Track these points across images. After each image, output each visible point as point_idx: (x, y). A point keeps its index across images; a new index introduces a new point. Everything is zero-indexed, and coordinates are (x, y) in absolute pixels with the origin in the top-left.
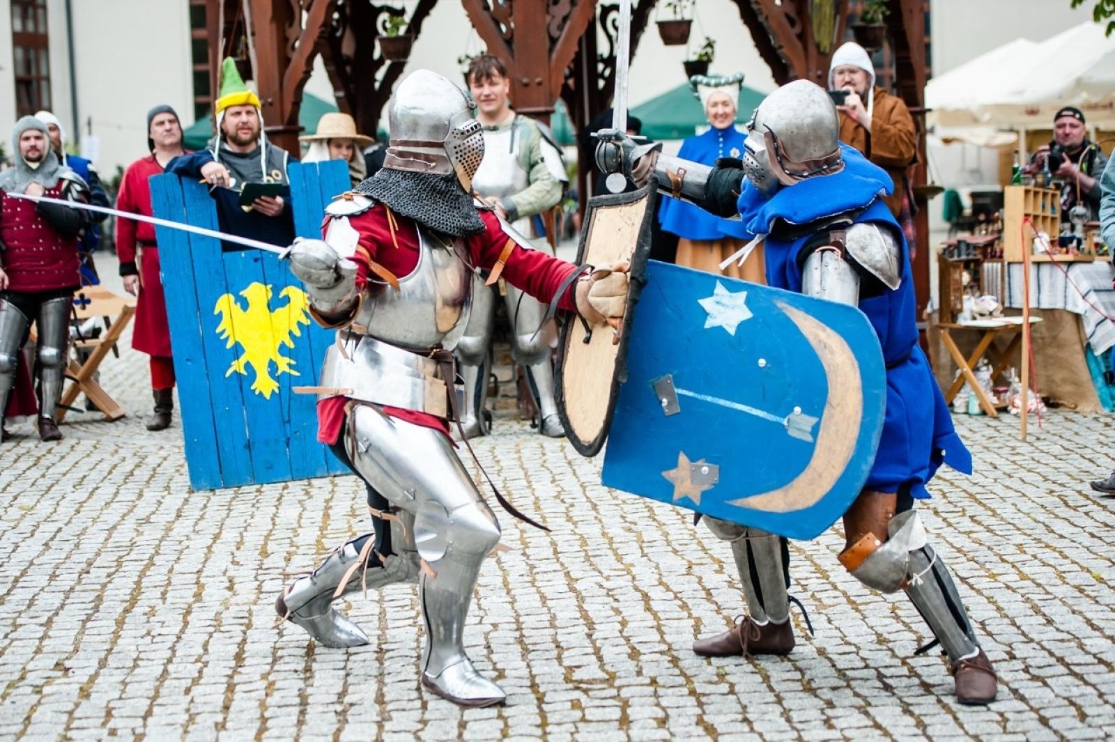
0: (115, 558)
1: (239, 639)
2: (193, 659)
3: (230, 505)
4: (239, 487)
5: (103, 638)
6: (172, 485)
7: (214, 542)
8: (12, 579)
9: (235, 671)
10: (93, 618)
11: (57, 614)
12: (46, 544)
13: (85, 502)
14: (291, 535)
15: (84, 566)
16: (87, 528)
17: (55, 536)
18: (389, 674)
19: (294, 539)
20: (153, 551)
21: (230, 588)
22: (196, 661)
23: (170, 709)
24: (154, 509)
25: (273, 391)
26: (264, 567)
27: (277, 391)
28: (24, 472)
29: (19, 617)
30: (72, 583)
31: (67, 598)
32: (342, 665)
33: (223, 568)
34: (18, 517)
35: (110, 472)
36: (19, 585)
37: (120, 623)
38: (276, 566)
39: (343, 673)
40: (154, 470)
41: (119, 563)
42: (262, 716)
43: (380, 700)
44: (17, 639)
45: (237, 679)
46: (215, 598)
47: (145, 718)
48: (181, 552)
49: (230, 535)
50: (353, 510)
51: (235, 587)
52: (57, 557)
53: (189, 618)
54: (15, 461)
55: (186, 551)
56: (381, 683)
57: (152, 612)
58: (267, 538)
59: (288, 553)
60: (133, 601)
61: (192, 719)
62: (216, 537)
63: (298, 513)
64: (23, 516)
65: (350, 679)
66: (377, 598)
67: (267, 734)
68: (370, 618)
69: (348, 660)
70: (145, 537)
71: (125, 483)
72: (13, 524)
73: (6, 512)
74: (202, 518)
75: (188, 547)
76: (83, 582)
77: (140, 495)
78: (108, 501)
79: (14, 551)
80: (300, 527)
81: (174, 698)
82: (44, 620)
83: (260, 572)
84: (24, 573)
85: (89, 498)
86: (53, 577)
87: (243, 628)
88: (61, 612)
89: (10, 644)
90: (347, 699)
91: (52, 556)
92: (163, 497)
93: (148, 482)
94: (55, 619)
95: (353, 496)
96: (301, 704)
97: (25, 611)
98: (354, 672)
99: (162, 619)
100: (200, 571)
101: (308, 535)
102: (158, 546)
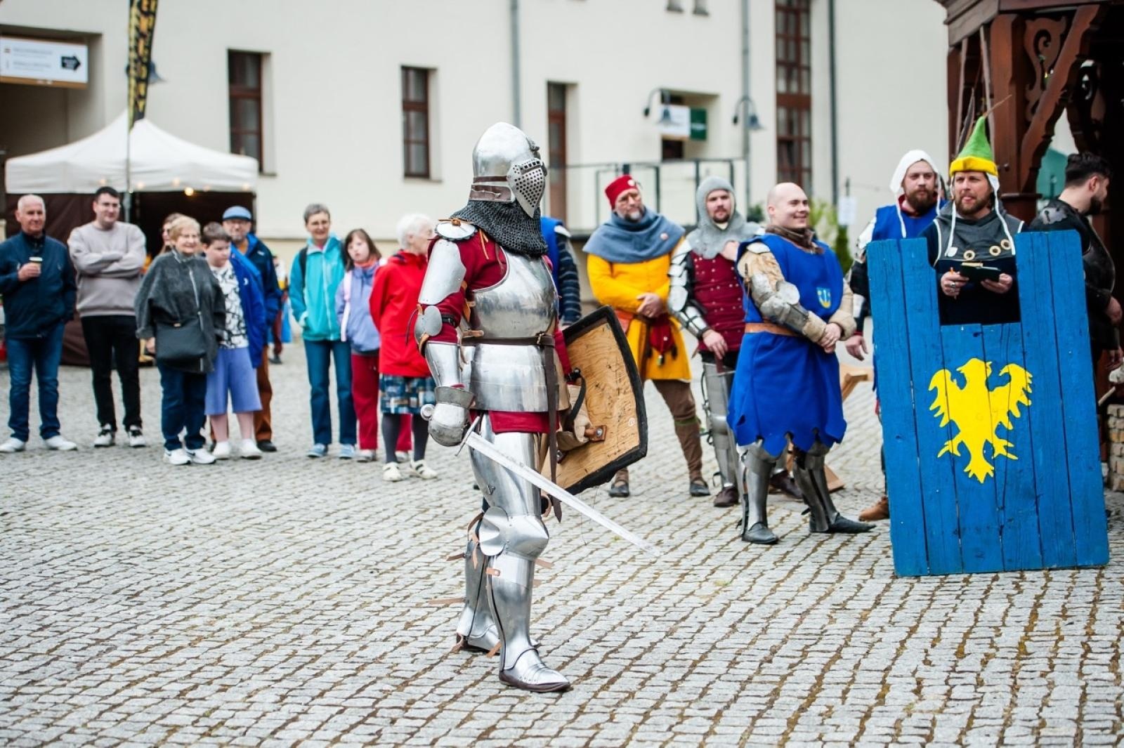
0: (801, 647)
3: (933, 595)
4: (947, 575)
5: (770, 739)
6: (876, 569)
7: (909, 636)
8: (690, 663)
10: (765, 715)
11: (728, 707)
12: (733, 626)
13: (782, 581)
14: (993, 634)
15: (767, 653)
16: (779, 610)
17: (744, 617)
19: (995, 640)
20: (842, 642)
21: (917, 692)
24: (852, 594)
25: (988, 475)
26: (958, 669)
27: (991, 475)
28: (728, 543)
29: (688, 707)
30: (751, 673)
31: (743, 689)
33: (913, 668)
34: (711, 593)
35: (815, 550)
36: (697, 670)
37: (792, 723)
38: (970, 669)
40: (861, 549)
41: (805, 652)
44: (680, 733)
46: (899, 701)
48: (872, 645)
49: (927, 630)
50: (1064, 609)
51: (923, 690)
52: (742, 641)
54: (722, 531)
55: (877, 645)
57: (829, 713)
58: (966, 636)
59: (986, 655)
60: (811, 698)
62: (913, 630)
63: (1003, 609)
64: (717, 592)
66: (1076, 717)
68: (1065, 740)
70: (837, 626)
71: (828, 563)
72: (703, 601)
73: (700, 586)
74: (901, 607)
75: (880, 640)
76: (763, 672)
77: (841, 577)
78: (807, 581)
79: (699, 631)
80: (1004, 625)
82: (713, 713)
83: (952, 675)
84: (703, 657)
85: (788, 576)
86: (733, 664)
87: (923, 740)
88: (732, 705)
89: (672, 738)
91: (738, 640)
92: (865, 581)
93: (851, 563)
94: (725, 713)
95: (1067, 593)
97: (696, 701)
99: (837, 723)
100: (888, 669)
101: (1011, 636)
102: (849, 637)
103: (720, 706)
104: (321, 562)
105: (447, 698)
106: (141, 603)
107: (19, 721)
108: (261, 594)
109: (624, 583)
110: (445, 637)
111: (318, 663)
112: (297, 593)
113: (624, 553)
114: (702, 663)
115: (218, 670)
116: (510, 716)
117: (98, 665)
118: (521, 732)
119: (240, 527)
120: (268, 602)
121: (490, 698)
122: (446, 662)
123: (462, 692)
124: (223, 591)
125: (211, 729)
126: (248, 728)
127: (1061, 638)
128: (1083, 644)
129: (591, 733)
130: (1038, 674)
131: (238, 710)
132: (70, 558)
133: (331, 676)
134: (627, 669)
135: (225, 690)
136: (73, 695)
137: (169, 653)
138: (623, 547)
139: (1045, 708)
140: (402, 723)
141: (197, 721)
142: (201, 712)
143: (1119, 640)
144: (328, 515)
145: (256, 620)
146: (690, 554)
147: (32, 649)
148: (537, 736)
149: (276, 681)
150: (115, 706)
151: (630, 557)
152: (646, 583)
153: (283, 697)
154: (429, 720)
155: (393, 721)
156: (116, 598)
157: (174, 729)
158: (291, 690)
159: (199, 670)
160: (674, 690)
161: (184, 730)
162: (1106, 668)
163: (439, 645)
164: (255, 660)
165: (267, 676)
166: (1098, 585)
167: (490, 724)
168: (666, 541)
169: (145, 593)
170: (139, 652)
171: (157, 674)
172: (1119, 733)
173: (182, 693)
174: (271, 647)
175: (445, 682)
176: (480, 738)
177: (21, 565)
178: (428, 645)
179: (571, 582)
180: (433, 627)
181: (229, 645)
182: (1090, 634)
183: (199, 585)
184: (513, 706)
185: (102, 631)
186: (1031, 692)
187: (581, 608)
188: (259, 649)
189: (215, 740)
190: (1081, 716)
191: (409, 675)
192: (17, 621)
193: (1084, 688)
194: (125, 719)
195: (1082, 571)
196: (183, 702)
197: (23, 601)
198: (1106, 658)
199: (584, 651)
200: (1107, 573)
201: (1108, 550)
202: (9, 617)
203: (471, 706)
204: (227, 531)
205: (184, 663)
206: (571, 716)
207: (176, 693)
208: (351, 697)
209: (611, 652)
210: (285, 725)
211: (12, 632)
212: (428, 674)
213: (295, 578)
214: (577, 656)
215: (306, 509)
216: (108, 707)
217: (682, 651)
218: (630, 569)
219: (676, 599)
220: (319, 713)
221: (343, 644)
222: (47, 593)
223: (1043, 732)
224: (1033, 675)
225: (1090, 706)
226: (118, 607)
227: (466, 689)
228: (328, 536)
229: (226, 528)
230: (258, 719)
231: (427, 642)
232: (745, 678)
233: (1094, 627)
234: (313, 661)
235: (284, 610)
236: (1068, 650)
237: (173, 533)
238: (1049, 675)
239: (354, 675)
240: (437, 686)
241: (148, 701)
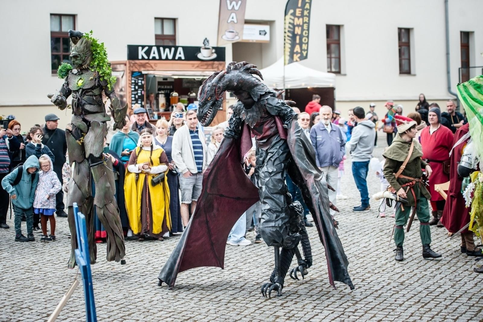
103: (459, 315)
105: (369, 309)
107: (229, 312)
111: (329, 294)
114: (459, 299)
115: (296, 296)
116: (388, 316)
117: (256, 293)
120: (318, 269)
121: (383, 309)
122: (372, 295)
125: (290, 317)
126: (302, 318)
131: (299, 311)
132: (251, 249)
133: (332, 299)
134: (432, 300)
135: (296, 304)
136: (247, 304)
140: (352, 317)
141: (286, 314)
142: (287, 311)
145: (312, 277)
147: (236, 286)
149: (314, 301)
150: (260, 308)
153: (315, 307)
154: (360, 317)
155: (349, 317)
156: (266, 266)
157: (278, 317)
158: (318, 304)
159: (290, 295)
160: (446, 309)
161: (281, 317)
163: (372, 289)
164: (308, 292)
165: (311, 299)
167: (380, 319)
173: (282, 304)
174: (315, 287)
175: (370, 302)
177: (235, 252)
178: (368, 288)
181: (301, 286)
184: (390, 312)
185: (259, 280)
188: (311, 288)
191: (358, 300)
192: (232, 275)
194: (263, 313)
196: (282, 307)
197: (234, 267)
199: (420, 292)
202: (229, 273)
203: (375, 312)
205: (285, 292)
206: (408, 317)
207: (280, 304)
208: (337, 307)
210: (314, 317)
211: (229, 279)
212: (365, 300)
220: (326, 313)
221: (339, 287)
222: (243, 264)
226: (266, 270)
227: (376, 305)
230: (305, 314)
231: (367, 287)
232: (472, 305)
234: (328, 293)
239: (340, 299)
240: (366, 304)
241: (271, 307)
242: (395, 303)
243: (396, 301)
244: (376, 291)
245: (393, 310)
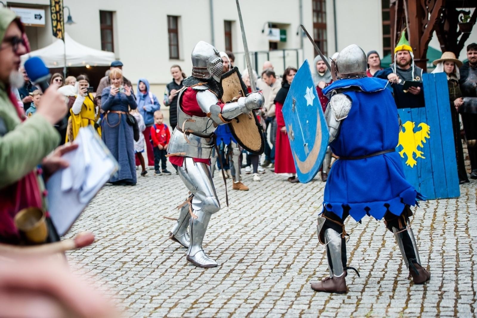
0: (351, 229)
1: (399, 263)
2: (381, 270)
8: (311, 235)
9: (398, 276)
14: (421, 222)
18: (460, 280)
19: (422, 224)
20: (366, 226)
22: (382, 271)
23: (372, 289)
25: (414, 165)
27: (416, 164)
28: (316, 194)
29: (313, 250)
32: (441, 275)
34: (313, 211)
36: (313, 237)
39: (441, 279)
42: (408, 294)
43: (456, 290)
44: (312, 259)
45: (398, 279)
46: (390, 246)
47: (362, 292)
48: (377, 227)
50: (446, 213)
53: (380, 254)
54: (312, 189)
56: (457, 283)
57: (365, 250)
59: (419, 229)
60: (358, 246)
61: (380, 294)
63: (423, 213)
64: (315, 211)
65: (444, 281)
66: (455, 249)
67: (410, 301)
68: (453, 257)
69: (443, 273)
72: (311, 214)
73: (308, 209)
75: (379, 225)
79: (311, 224)
80: (424, 219)
81: (373, 285)
89: (310, 260)
90: (443, 289)
95: (446, 207)
96: (424, 290)
97: (315, 248)
98: (446, 278)
99: (369, 253)
100: (384, 235)
101: (428, 223)
102: (368, 224)
104: (163, 204)
105: (223, 250)
106: (99, 220)
108: (144, 216)
109: (280, 208)
110: (217, 229)
112: (157, 215)
113: (277, 198)
115: (135, 243)
116: (248, 255)
118: (253, 260)
119: (129, 192)
120: (147, 219)
121: (239, 249)
122: (220, 237)
123: (229, 247)
124: (129, 215)
125: (138, 263)
126: (152, 262)
127: (446, 223)
128: (455, 224)
129: (280, 260)
130: (440, 235)
131: (147, 256)
134: (288, 238)
135: (140, 249)
136: (84, 253)
137: (115, 237)
138: (276, 196)
139: (444, 247)
141: (133, 260)
142: (133, 257)
143: (467, 223)
144: (161, 187)
145: (144, 225)
146: (302, 198)
148: (260, 261)
149: (158, 246)
150: (100, 256)
151: (280, 199)
152: (288, 208)
153: (162, 251)
154: (218, 257)
157: (125, 263)
158: (165, 248)
159: (129, 242)
160: (307, 245)
161: (129, 263)
162: (464, 233)
163: (216, 231)
165: (154, 244)
166: (457, 204)
167: (241, 258)
168: (292, 193)
169: (99, 217)
170: (104, 237)
171: (113, 244)
172: (472, 254)
173: (124, 251)
174: (153, 234)
176: (239, 262)
178: (212, 232)
179: (260, 208)
180: (212, 226)
181: (137, 234)
182: (456, 221)
183: (119, 214)
184: (249, 251)
186: (438, 241)
187: (266, 218)
188: (149, 235)
189: (141, 266)
190: (457, 249)
191: (207, 242)
193: (457, 239)
194: (105, 260)
195: (450, 200)
196: (126, 254)
198: (464, 229)
199: (270, 232)
200: (460, 200)
201: (460, 192)
203: (233, 252)
204: (125, 194)
205: (122, 240)
206: (271, 254)
207: (122, 251)
209: (281, 232)
210: (166, 260)
212: (214, 242)
213: (155, 210)
214: (268, 234)
215: (152, 186)
216: (98, 256)
217: (307, 231)
218: (281, 204)
219: (301, 213)
220: (177, 256)
223: (444, 254)
224: (438, 236)
225: (460, 246)
228: (164, 195)
229: (124, 193)
230: (155, 259)
233: (458, 219)
235: (153, 221)
236: (449, 227)
237: (104, 195)
238: (444, 236)
240: (219, 245)
241: (113, 254)
242: (249, 242)
243: (248, 241)
244: (222, 233)
245: (251, 249)
